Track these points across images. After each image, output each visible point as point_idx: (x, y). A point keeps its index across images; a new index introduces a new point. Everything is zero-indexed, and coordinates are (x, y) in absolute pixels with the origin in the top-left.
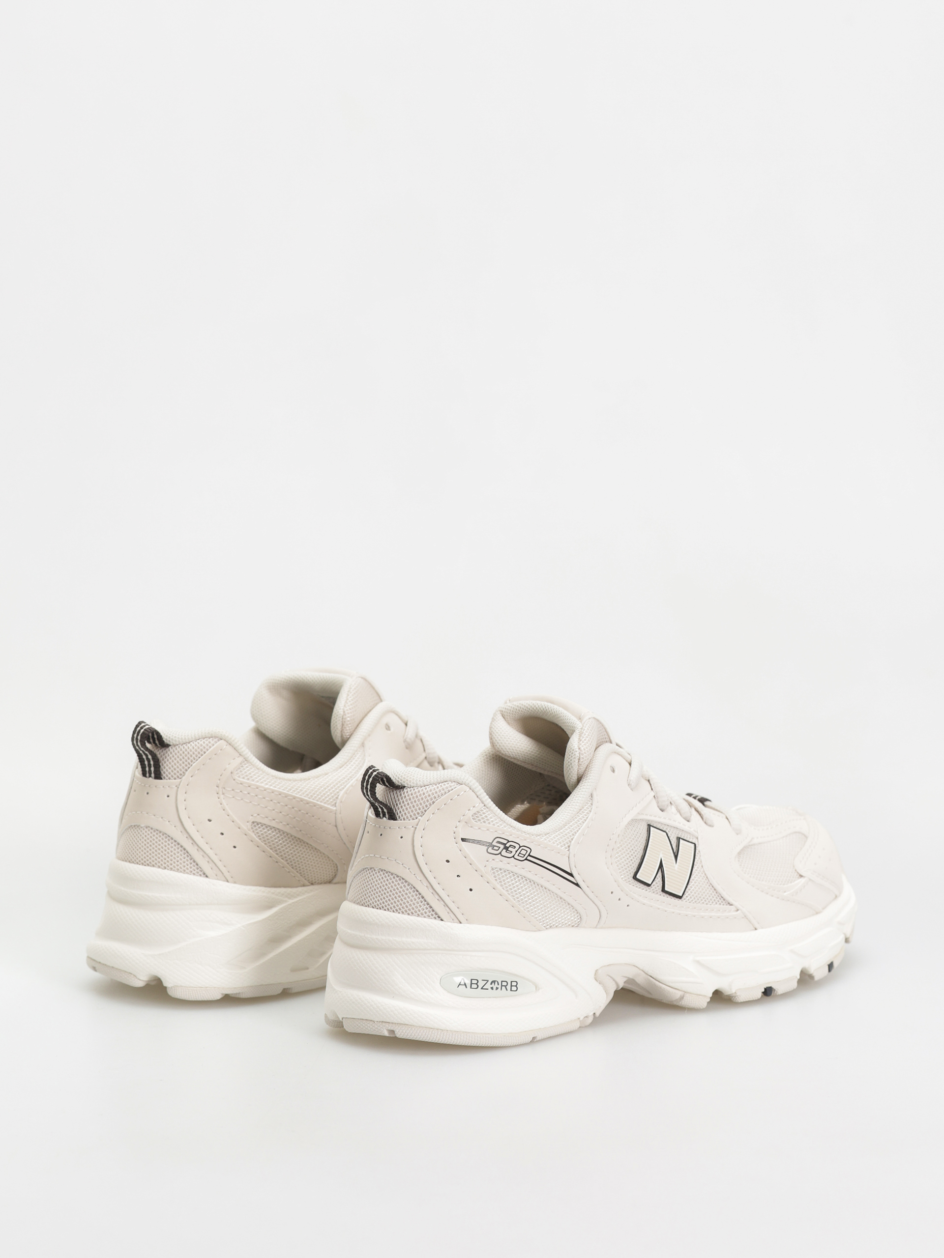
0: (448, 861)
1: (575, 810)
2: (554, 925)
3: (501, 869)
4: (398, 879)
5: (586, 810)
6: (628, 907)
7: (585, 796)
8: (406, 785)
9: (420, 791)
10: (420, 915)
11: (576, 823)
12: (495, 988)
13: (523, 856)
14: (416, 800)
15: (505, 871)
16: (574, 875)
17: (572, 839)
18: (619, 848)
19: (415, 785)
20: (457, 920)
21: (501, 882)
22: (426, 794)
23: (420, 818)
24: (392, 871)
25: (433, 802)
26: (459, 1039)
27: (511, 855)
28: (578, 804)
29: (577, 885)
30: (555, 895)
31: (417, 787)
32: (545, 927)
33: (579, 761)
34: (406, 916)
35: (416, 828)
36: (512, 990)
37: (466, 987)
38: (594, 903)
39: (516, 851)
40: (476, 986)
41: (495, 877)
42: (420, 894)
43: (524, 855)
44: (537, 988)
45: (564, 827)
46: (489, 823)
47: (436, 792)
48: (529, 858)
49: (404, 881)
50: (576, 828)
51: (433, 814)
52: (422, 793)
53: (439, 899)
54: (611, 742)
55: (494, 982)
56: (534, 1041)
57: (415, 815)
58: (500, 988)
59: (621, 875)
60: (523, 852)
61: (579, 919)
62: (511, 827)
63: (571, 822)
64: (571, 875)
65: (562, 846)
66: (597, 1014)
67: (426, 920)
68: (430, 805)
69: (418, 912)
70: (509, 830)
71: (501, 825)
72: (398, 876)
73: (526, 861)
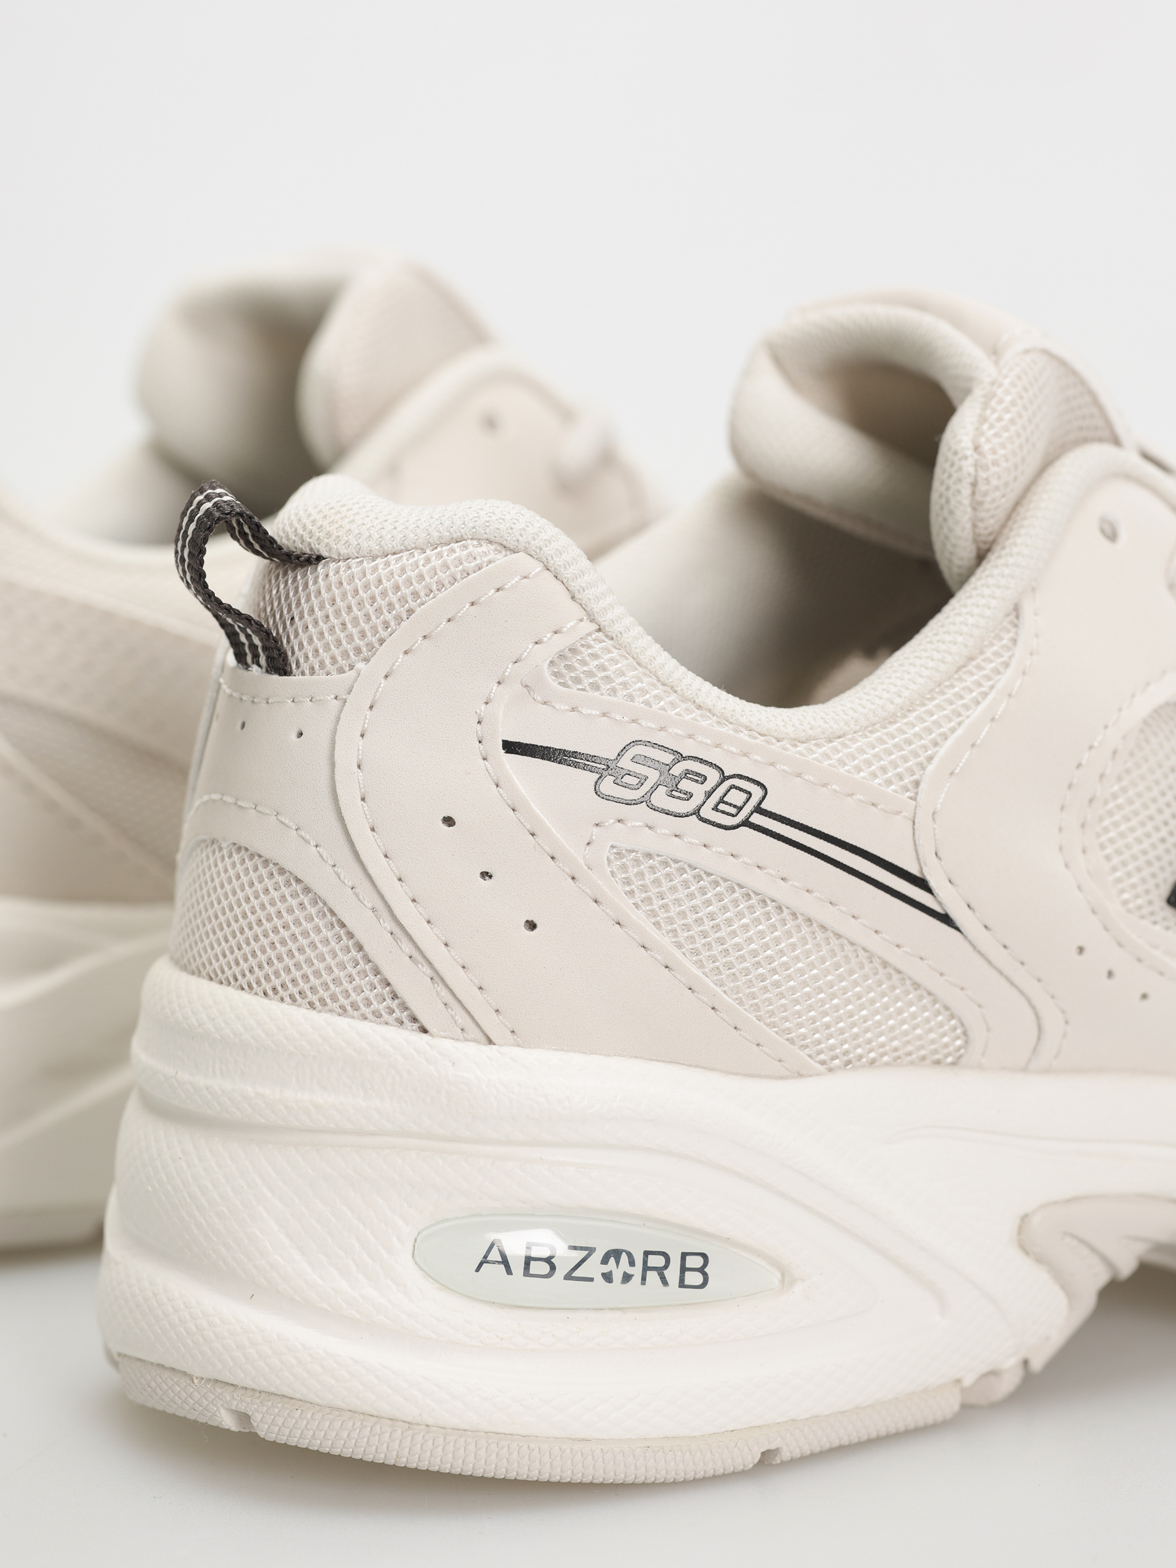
0: (449, 821)
1: (949, 658)
2: (860, 1057)
3: (649, 856)
4: (280, 879)
5: (991, 661)
6: (1146, 1003)
7: (988, 613)
8: (324, 554)
9: (368, 572)
10: (349, 1008)
11: (951, 703)
12: (617, 1276)
13: (733, 811)
14: (353, 602)
15: (665, 864)
16: (932, 884)
17: (930, 759)
18: (1115, 796)
19: (352, 551)
20: (477, 1031)
21: (648, 900)
22: (387, 584)
23: (360, 665)
24: (267, 854)
25: (410, 612)
26: (471, 1458)
27: (690, 806)
28: (960, 639)
29: (945, 919)
30: (861, 953)
31: (360, 556)
32: (823, 1063)
33: (973, 493)
34: (300, 1014)
35: (345, 701)
36: (687, 1283)
37: (509, 1271)
38: (1012, 983)
39: (709, 795)
40: (545, 1268)
41: (627, 882)
42: (351, 935)
43: (740, 809)
44: (787, 1279)
45: (905, 716)
46: (614, 691)
47: (421, 577)
48: (757, 819)
49: (299, 888)
50: (950, 720)
51: (406, 653)
52: (370, 577)
53: (416, 954)
54: (1116, 441)
55: (615, 1254)
56: (767, 1462)
57: (345, 655)
58: (637, 1278)
59: (1123, 891)
60: (736, 797)
61: (958, 1038)
62: (699, 707)
63: (933, 699)
64: (921, 883)
65: (889, 783)
66: (1037, 1365)
67: (366, 1027)
68: (399, 619)
69: (342, 1000)
70: (688, 717)
71: (658, 698)
72: (282, 871)
73: (744, 830)
